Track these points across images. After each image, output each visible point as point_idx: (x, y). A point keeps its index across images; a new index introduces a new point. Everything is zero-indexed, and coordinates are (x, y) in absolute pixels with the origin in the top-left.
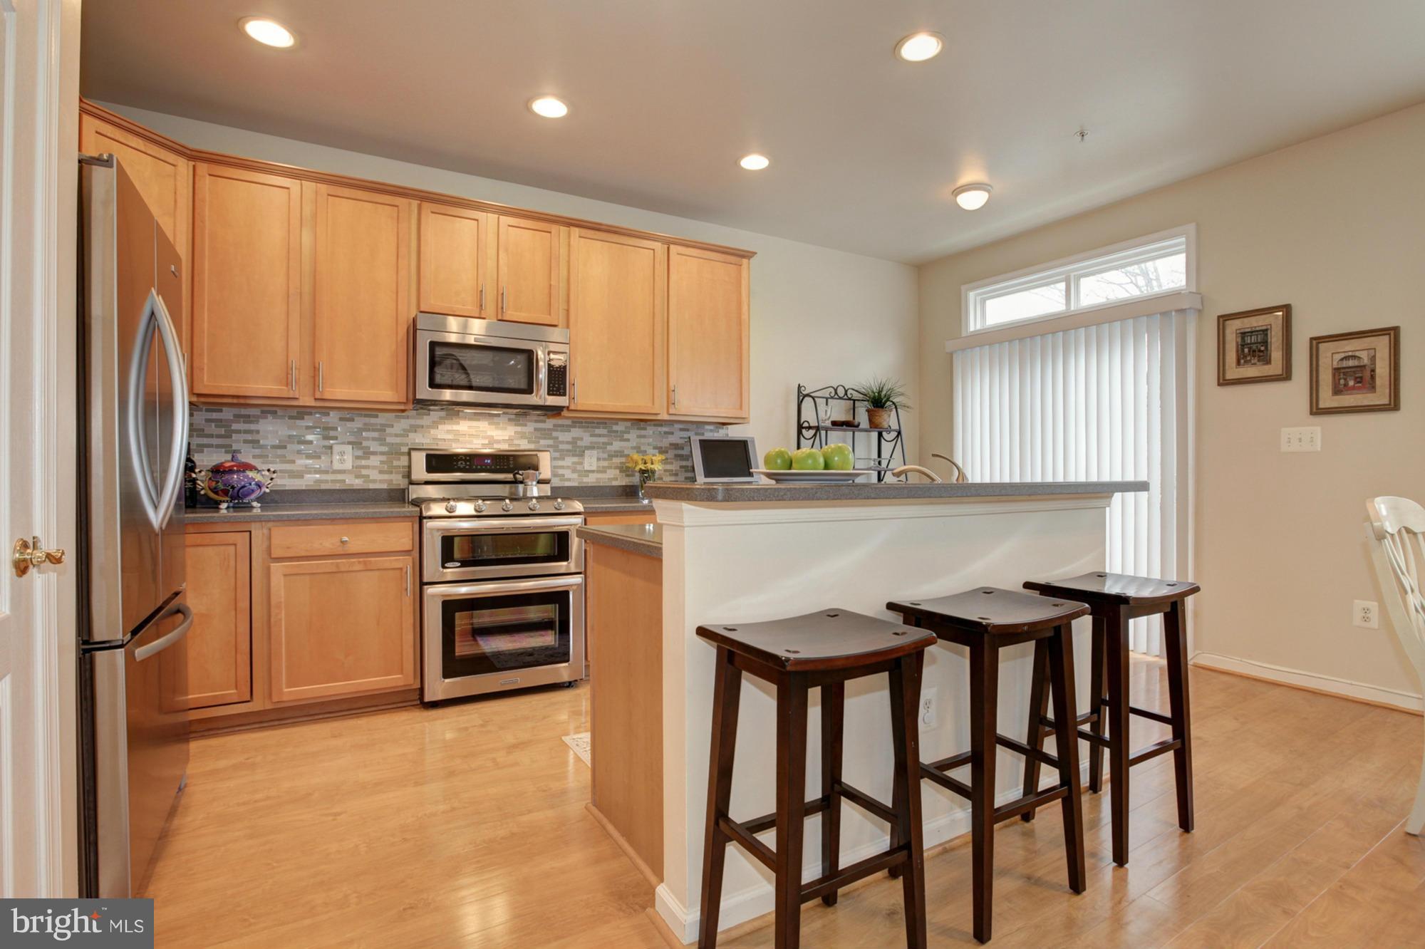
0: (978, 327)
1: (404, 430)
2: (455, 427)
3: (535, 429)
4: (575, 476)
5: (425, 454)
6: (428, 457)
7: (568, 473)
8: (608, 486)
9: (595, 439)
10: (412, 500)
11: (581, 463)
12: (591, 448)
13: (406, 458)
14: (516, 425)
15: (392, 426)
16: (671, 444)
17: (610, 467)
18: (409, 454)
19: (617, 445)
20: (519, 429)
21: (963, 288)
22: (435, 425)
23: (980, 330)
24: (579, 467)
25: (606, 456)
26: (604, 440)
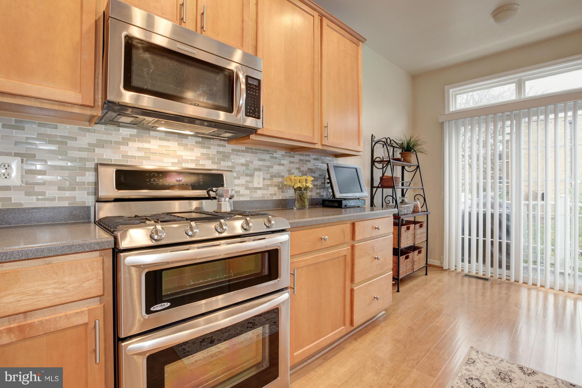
0: (454, 110)
1: (89, 144)
2: (146, 145)
3: (218, 152)
4: (248, 192)
5: (115, 170)
6: (118, 172)
7: (243, 191)
8: (271, 200)
9: (261, 163)
10: (100, 220)
11: (252, 182)
12: (259, 170)
13: (93, 173)
14: (202, 147)
15: (76, 139)
16: (309, 169)
17: (271, 185)
18: (96, 170)
19: (276, 168)
20: (205, 151)
21: (446, 87)
22: (125, 141)
23: (454, 111)
24: (250, 185)
25: (268, 176)
26: (267, 163)
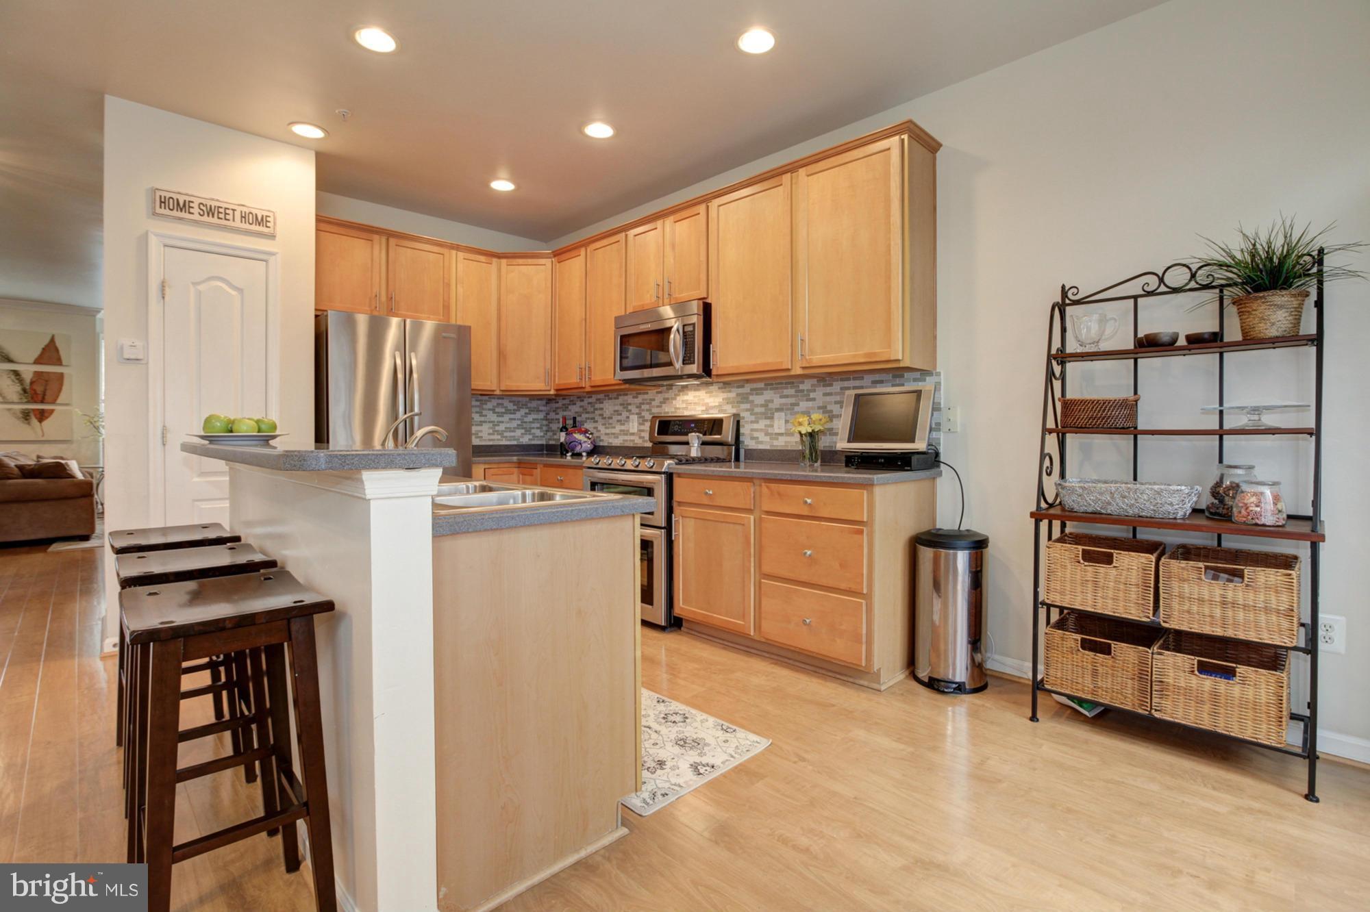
2: (686, 398)
3: (737, 395)
4: (767, 439)
5: (658, 421)
7: (761, 436)
9: (784, 401)
11: (772, 426)
12: (778, 410)
14: (724, 392)
19: (804, 406)
20: (725, 395)
22: (675, 397)
24: (770, 430)
26: (792, 400)
